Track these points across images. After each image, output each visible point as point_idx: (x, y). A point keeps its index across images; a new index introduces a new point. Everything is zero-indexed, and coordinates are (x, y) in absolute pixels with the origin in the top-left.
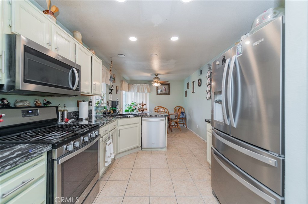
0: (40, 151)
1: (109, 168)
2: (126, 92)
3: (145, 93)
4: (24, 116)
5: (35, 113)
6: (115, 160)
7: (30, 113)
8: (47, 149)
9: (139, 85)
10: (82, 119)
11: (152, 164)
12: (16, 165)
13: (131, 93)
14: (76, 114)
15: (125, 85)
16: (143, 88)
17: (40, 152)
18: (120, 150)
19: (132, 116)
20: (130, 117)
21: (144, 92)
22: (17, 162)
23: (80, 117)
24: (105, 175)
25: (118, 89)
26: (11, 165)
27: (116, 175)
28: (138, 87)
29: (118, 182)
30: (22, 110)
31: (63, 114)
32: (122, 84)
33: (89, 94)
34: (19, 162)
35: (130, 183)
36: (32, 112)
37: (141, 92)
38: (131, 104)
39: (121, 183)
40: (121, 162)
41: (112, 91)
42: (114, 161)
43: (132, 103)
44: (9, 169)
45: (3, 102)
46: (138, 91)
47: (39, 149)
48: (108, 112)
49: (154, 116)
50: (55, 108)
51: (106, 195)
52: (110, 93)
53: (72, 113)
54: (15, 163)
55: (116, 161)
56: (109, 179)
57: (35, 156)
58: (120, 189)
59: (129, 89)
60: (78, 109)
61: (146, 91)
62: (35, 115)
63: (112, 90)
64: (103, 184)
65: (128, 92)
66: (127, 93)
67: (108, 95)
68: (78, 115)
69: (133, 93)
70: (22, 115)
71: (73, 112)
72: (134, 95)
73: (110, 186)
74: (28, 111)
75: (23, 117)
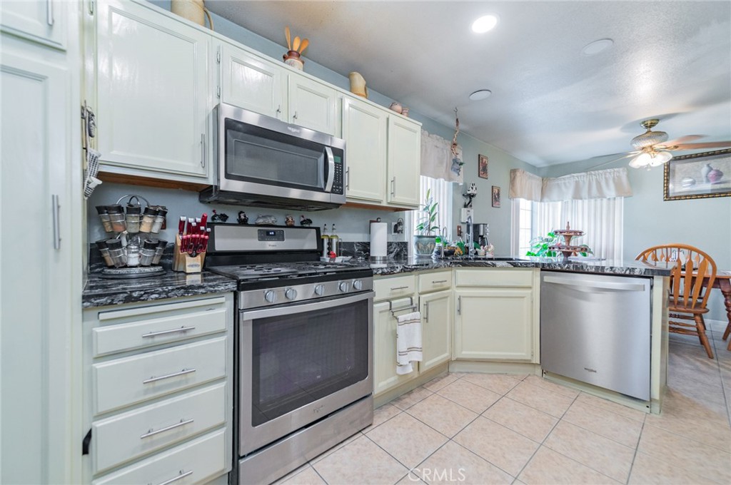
0: (210, 286)
1: (424, 386)
2: (534, 203)
3: (605, 200)
4: (261, 239)
5: (279, 237)
6: (448, 375)
7: (272, 235)
8: (227, 287)
9: (582, 177)
10: (374, 259)
11: (554, 432)
12: (168, 297)
13: (551, 203)
14: (365, 246)
15: (527, 182)
16: (598, 183)
17: (212, 289)
18: (463, 352)
19: (504, 263)
20: (494, 265)
21: (601, 195)
22: (169, 292)
23: (372, 254)
24: (406, 396)
25: (498, 194)
26: (159, 294)
27: (429, 409)
28: (577, 183)
29: (421, 428)
30: (259, 230)
31: (330, 244)
32: (513, 180)
33: (380, 202)
34: (173, 293)
35: (447, 447)
36: (275, 234)
37: (590, 197)
38: (546, 236)
39: (427, 435)
40: (459, 385)
41: (473, 199)
42: (445, 376)
43: (549, 234)
44: (156, 299)
45: (240, 217)
46: (577, 196)
47: (210, 284)
48: (447, 250)
49: (593, 270)
50: (315, 230)
51: (378, 441)
52: (465, 206)
53: (357, 246)
54: (167, 293)
55: (450, 376)
56: (407, 411)
57: (202, 293)
58: (416, 447)
59: (544, 193)
60: (370, 238)
61: (611, 192)
62: (279, 240)
63: (471, 196)
64: (390, 414)
65: (541, 201)
66: (538, 204)
67: (460, 210)
68: (369, 251)
69: (560, 203)
70: (259, 237)
71: (359, 243)
72: (564, 209)
73: (400, 427)
74: (268, 233)
75: (259, 240)
